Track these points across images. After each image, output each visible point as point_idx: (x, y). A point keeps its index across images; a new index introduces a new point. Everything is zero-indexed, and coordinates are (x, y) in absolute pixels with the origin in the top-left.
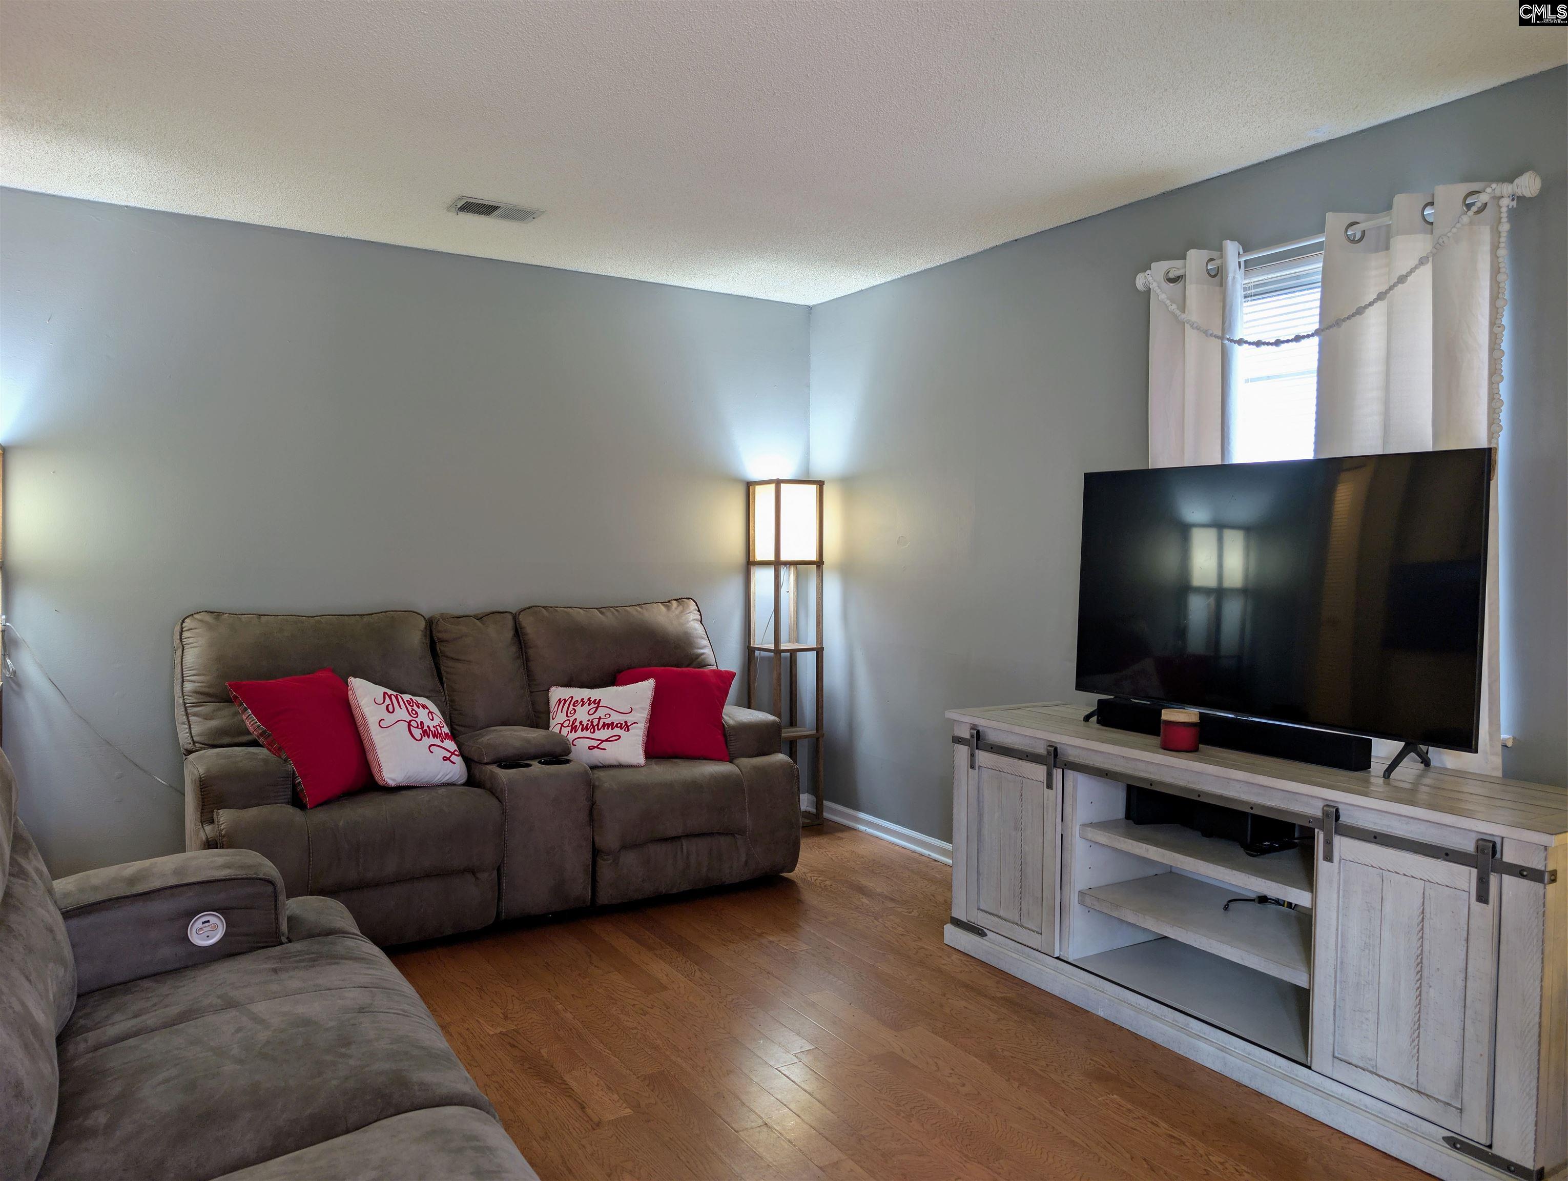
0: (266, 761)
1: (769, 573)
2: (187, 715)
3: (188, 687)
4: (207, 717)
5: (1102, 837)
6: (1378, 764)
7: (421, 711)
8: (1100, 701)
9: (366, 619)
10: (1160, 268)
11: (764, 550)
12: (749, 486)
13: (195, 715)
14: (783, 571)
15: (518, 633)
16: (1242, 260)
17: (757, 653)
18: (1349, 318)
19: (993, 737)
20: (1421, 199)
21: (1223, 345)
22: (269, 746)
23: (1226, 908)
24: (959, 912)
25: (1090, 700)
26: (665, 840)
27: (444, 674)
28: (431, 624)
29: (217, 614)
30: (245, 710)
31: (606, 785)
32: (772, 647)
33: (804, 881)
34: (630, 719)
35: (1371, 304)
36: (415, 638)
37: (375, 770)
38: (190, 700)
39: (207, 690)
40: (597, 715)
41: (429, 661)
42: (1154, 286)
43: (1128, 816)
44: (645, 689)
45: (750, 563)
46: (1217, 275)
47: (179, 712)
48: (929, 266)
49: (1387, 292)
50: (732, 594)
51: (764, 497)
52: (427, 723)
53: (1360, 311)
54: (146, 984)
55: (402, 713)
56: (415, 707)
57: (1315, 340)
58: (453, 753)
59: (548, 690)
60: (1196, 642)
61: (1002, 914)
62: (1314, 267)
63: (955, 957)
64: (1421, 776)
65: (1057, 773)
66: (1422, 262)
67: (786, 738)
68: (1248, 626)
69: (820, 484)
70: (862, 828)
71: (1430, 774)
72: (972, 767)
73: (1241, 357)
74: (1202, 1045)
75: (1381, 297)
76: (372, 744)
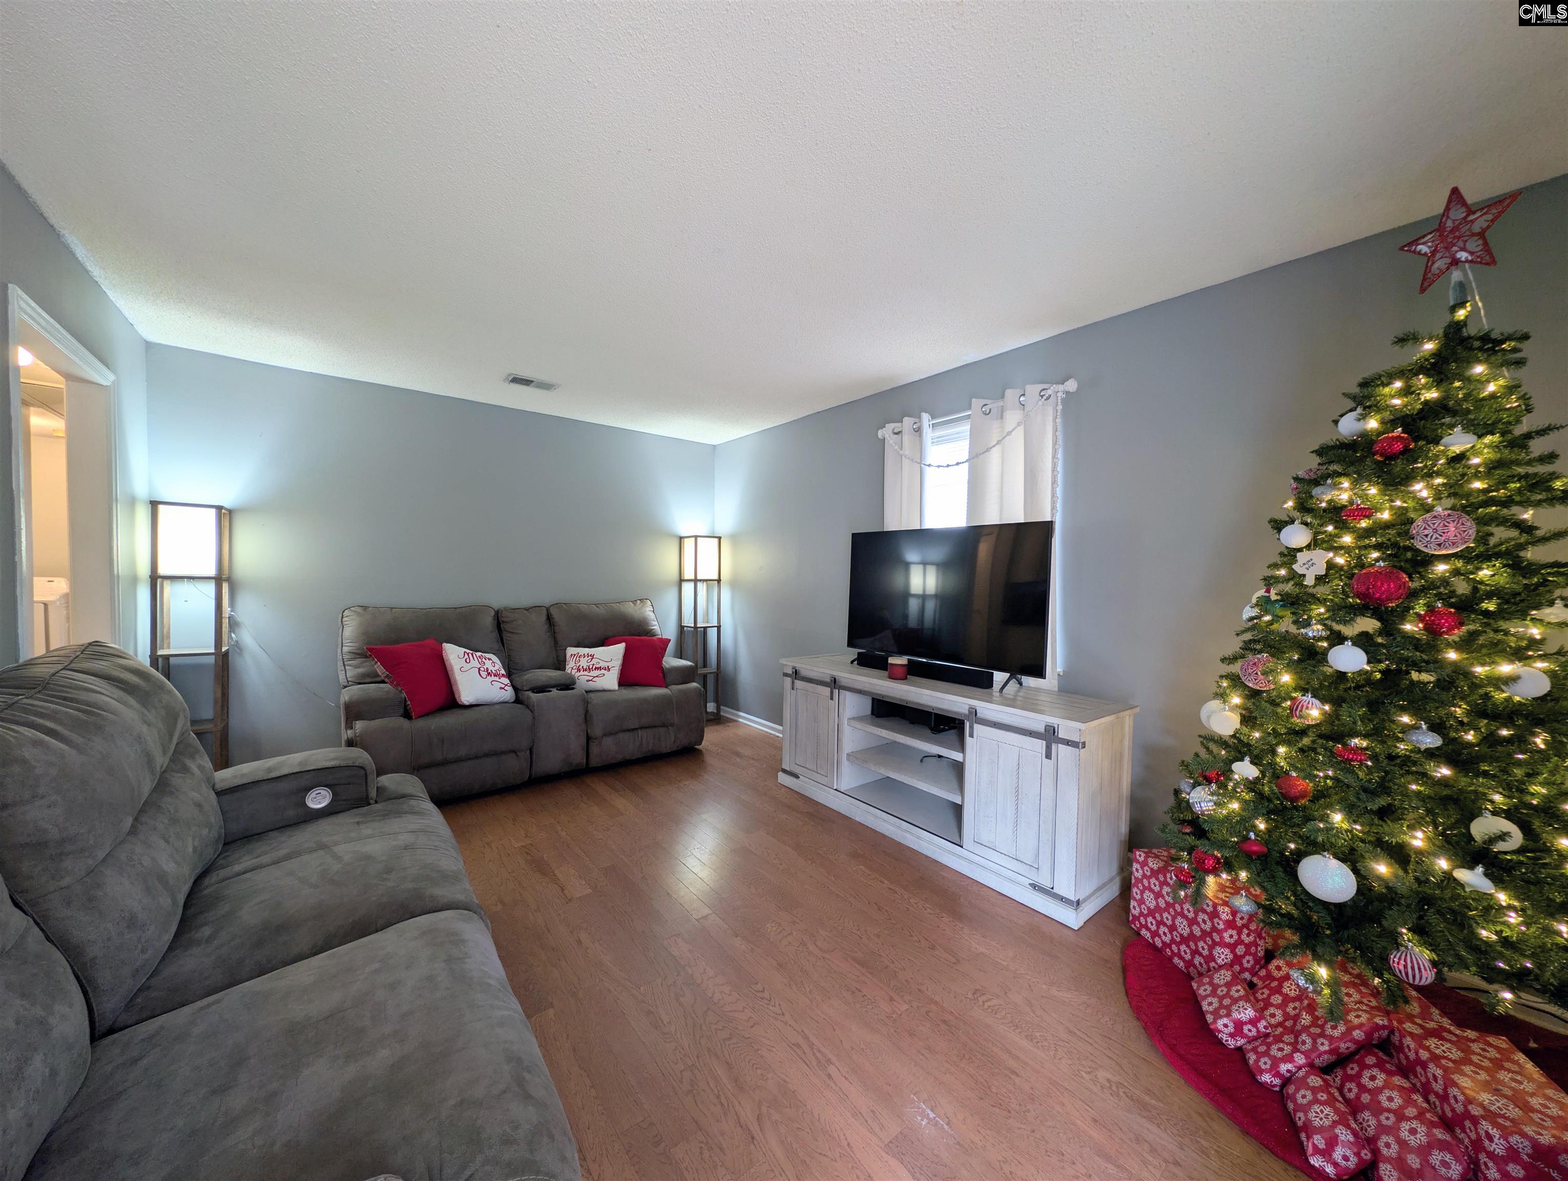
0: (388, 692)
1: (692, 584)
2: (344, 665)
3: (345, 649)
4: (356, 667)
5: (858, 725)
6: (997, 686)
7: (487, 662)
8: (859, 653)
9: (458, 610)
10: (890, 427)
11: (689, 574)
12: (681, 539)
13: (349, 665)
14: (699, 585)
15: (549, 618)
16: (931, 423)
17: (685, 628)
18: (983, 453)
19: (804, 673)
20: (1019, 392)
21: (921, 467)
22: (391, 683)
23: (922, 761)
24: (786, 766)
25: (853, 653)
26: (629, 730)
27: (505, 641)
28: (498, 615)
29: (365, 608)
30: (376, 662)
31: (595, 701)
32: (693, 625)
33: (707, 750)
34: (610, 665)
35: (994, 446)
36: (488, 621)
37: (457, 696)
38: (346, 657)
39: (357, 651)
40: (592, 663)
41: (495, 634)
42: (887, 436)
43: (873, 713)
44: (619, 649)
45: (681, 581)
46: (918, 431)
47: (340, 664)
48: (775, 425)
49: (1001, 440)
50: (672, 596)
51: (689, 544)
52: (491, 668)
53: (988, 450)
54: (272, 834)
55: (475, 663)
56: (484, 660)
57: (967, 464)
58: (506, 685)
59: (565, 649)
60: (913, 622)
61: (807, 766)
62: (965, 428)
63: (783, 790)
64: (1018, 691)
65: (836, 692)
66: (1019, 425)
67: (700, 674)
68: (937, 615)
69: (720, 538)
70: (741, 720)
71: (1023, 690)
72: (793, 689)
73: (929, 472)
74: (908, 835)
75: (998, 443)
76: (456, 681)
